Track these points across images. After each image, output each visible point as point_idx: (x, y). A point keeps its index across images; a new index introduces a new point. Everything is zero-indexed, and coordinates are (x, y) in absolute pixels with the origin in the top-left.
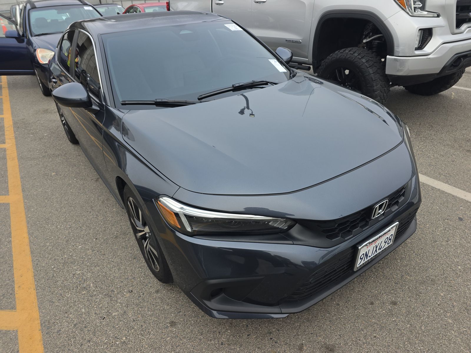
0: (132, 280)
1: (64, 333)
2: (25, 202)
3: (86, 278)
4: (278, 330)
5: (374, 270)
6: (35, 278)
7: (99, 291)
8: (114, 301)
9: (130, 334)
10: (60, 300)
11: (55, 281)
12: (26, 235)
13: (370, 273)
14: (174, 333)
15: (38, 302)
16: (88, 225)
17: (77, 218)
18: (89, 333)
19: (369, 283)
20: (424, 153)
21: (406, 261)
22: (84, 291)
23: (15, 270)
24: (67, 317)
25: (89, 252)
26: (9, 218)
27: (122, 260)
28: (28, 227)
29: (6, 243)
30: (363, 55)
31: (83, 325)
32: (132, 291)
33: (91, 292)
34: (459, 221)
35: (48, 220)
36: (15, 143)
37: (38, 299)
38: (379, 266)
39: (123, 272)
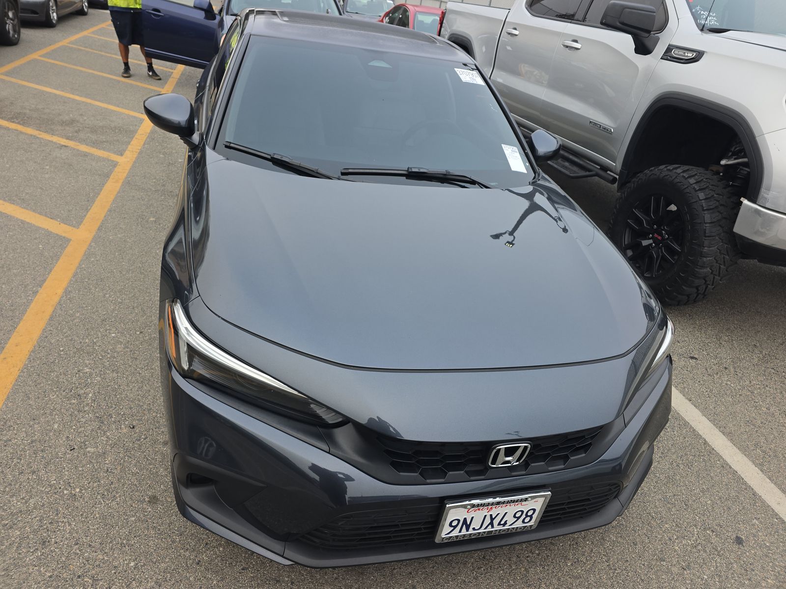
0: (145, 412)
1: (12, 447)
2: (90, 245)
3: (90, 382)
4: (292, 583)
5: (514, 559)
6: (30, 355)
7: (94, 407)
8: (103, 430)
9: (89, 488)
10: (39, 398)
11: (50, 370)
12: (60, 291)
13: (505, 560)
14: (146, 514)
15: (12, 389)
16: (145, 308)
17: (138, 292)
18: (42, 461)
19: (490, 575)
20: (753, 397)
21: (582, 570)
22: (76, 399)
23: (15, 334)
24: (31, 427)
25: (119, 348)
26: (57, 260)
27: (152, 376)
28: (71, 280)
29: (31, 292)
30: (705, 186)
31: (42, 446)
32: (133, 428)
33: (82, 405)
34: (733, 543)
35: (101, 281)
36: (134, 159)
37: (14, 385)
38: (528, 557)
39: (142, 396)
